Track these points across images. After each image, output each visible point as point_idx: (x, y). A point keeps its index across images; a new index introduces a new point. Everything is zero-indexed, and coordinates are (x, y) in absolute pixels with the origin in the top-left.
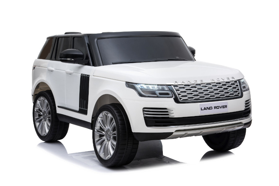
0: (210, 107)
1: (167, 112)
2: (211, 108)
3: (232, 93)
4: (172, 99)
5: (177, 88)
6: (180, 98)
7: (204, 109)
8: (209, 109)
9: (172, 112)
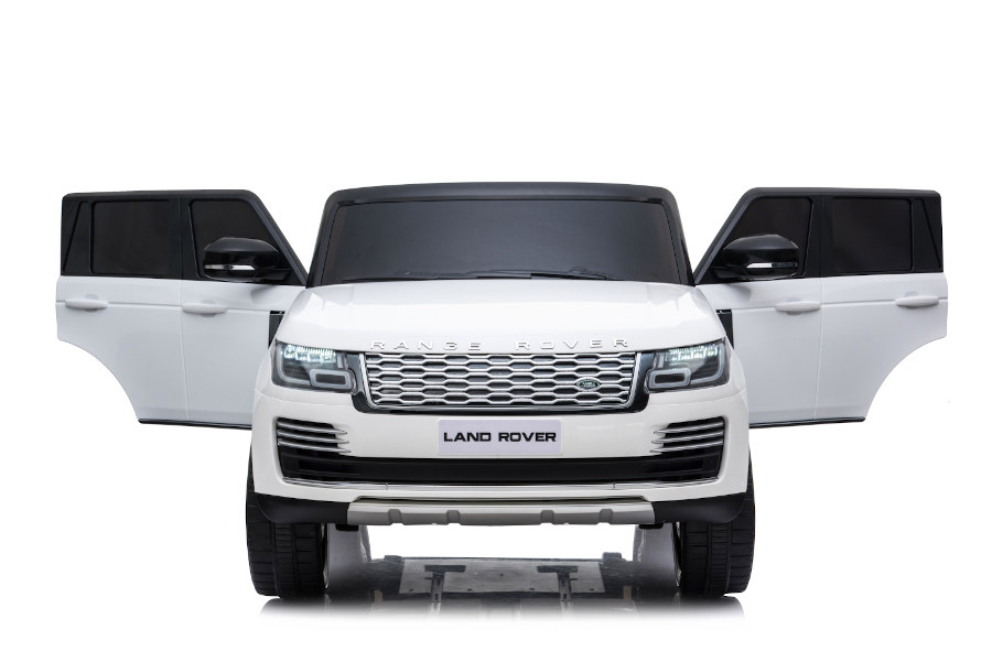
0: (482, 434)
1: (333, 436)
2: (485, 437)
3: (591, 392)
4: (348, 397)
5: (373, 363)
6: (374, 397)
7: (457, 439)
8: (476, 440)
9: (344, 438)
